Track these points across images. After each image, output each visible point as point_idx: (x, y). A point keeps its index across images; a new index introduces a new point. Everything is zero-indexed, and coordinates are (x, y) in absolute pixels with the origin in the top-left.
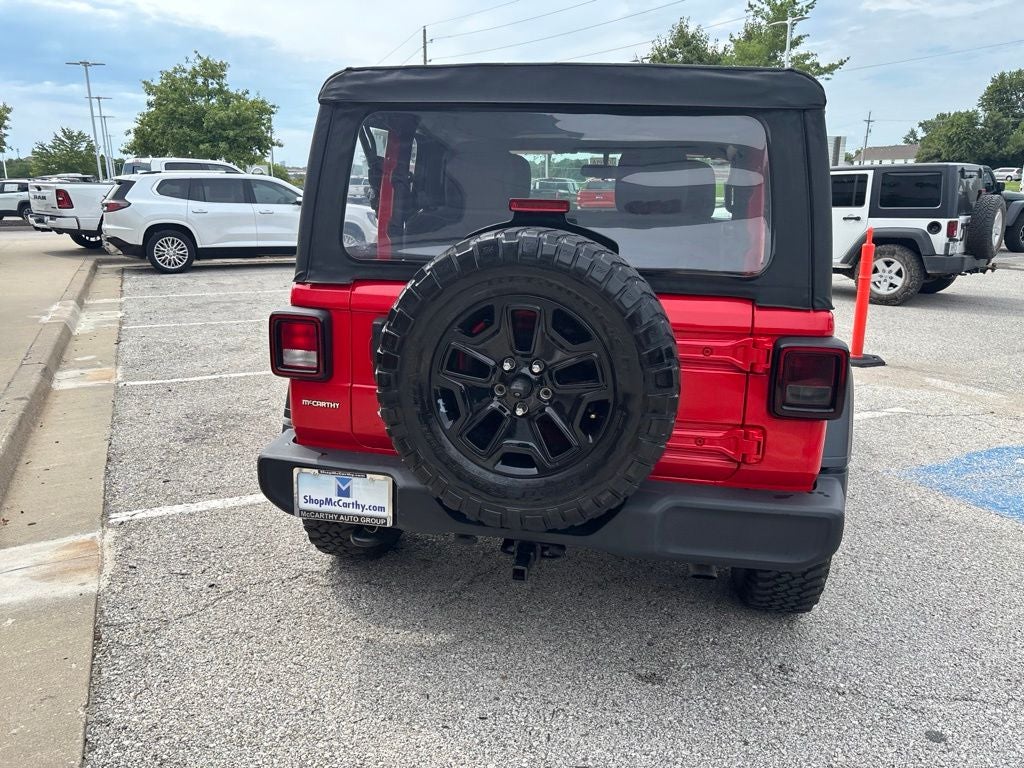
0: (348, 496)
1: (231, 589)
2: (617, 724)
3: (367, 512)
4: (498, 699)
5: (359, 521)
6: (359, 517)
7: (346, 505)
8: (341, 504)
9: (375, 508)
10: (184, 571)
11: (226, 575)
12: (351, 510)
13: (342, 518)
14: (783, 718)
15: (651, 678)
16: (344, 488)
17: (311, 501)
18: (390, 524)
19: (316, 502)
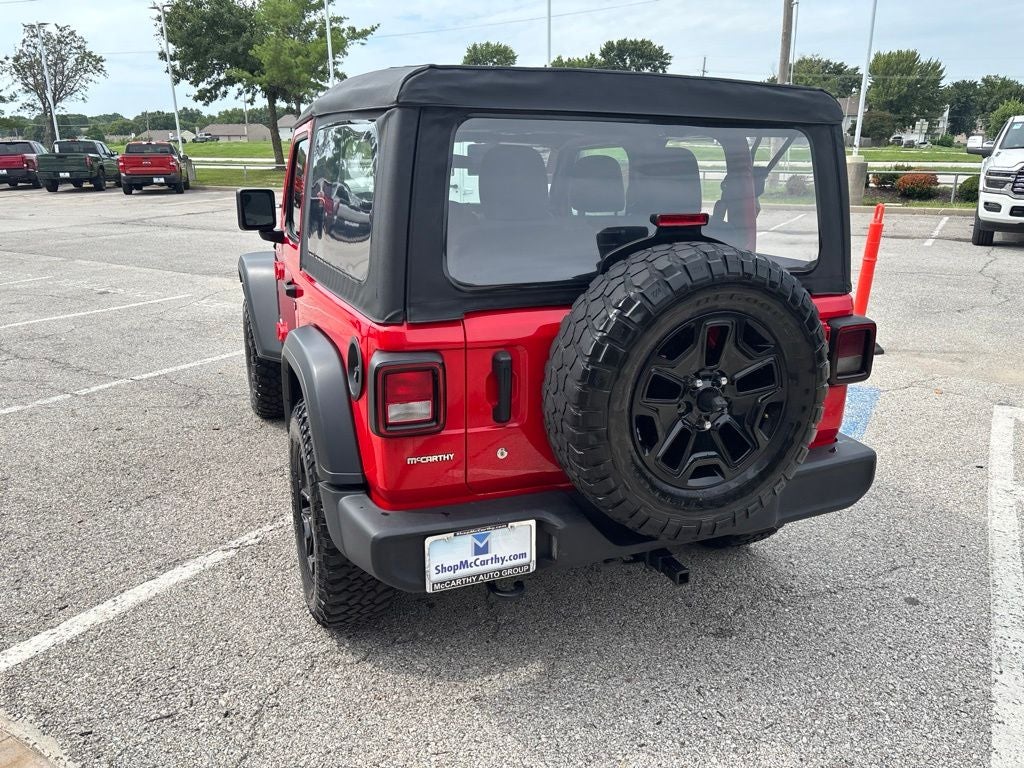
0: (487, 553)
1: (256, 708)
2: (747, 679)
3: (507, 564)
4: (647, 701)
5: (501, 575)
6: (500, 571)
7: (484, 563)
8: (478, 563)
9: (516, 557)
10: (164, 712)
11: (225, 695)
12: (491, 566)
13: (481, 577)
14: (828, 626)
15: (721, 634)
16: (481, 545)
17: (444, 569)
18: (533, 568)
19: (450, 569)
